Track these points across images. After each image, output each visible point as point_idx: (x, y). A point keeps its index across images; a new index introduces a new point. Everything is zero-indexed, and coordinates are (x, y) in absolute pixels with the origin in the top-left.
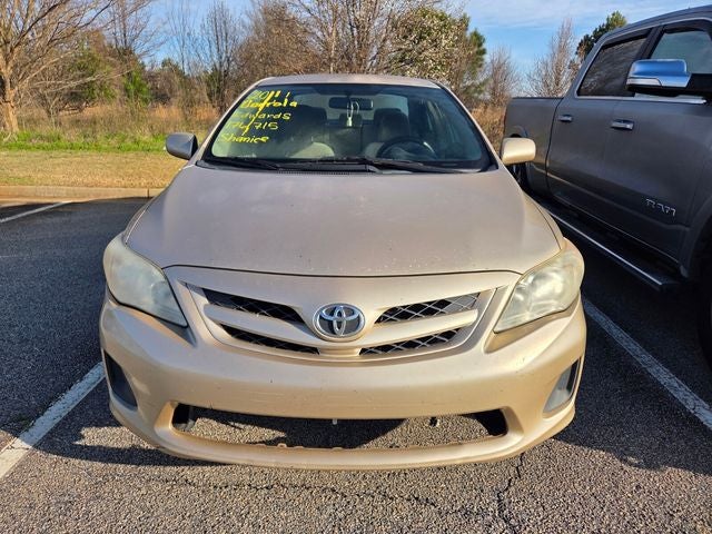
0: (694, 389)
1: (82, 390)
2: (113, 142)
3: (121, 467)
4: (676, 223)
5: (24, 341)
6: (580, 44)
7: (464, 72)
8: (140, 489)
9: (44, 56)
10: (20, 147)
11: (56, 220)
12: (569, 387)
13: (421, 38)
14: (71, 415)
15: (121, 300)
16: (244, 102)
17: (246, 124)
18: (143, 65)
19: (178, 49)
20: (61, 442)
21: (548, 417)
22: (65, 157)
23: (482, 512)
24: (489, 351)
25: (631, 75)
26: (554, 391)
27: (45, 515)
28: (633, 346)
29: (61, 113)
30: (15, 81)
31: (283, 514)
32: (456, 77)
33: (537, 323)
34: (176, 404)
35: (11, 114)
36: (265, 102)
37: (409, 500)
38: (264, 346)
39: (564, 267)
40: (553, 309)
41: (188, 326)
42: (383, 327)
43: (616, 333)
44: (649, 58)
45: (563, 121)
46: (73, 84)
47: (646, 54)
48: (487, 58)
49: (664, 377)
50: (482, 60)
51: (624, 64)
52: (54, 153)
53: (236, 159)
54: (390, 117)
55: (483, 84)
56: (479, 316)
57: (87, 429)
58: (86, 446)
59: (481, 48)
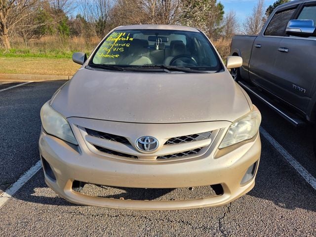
0: (310, 171)
1: (34, 170)
2: (53, 54)
3: (51, 206)
4: (305, 96)
5: (9, 147)
6: (267, 10)
7: (214, 22)
8: (59, 216)
9: (21, 13)
10: (11, 56)
11: (27, 90)
12: (253, 173)
13: (194, 6)
14: (29, 181)
15: (48, 132)
16: (109, 38)
17: (109, 48)
18: (67, 18)
19: (83, 10)
20: (25, 194)
21: (242, 187)
22: (32, 61)
23: (212, 228)
24: (216, 158)
25: (288, 27)
26: (245, 175)
27: (15, 228)
28: (283, 151)
29: (30, 40)
30: (8, 25)
31: (122, 228)
32: (210, 25)
33: (239, 144)
34: (73, 180)
35: (7, 40)
36: (118, 38)
37: (179, 222)
38: (113, 155)
39: (252, 118)
40: (246, 138)
41: (78, 145)
42: (167, 146)
43: (277, 145)
44: (297, 19)
45: (257, 47)
46: (36, 26)
47: (295, 17)
48: (225, 16)
49: (297, 166)
50: (222, 16)
51: (286, 21)
52: (26, 59)
53: (104, 65)
54: (177, 45)
55: (222, 28)
56: (212, 141)
57: (36, 188)
58: (35, 196)
59: (222, 11)
